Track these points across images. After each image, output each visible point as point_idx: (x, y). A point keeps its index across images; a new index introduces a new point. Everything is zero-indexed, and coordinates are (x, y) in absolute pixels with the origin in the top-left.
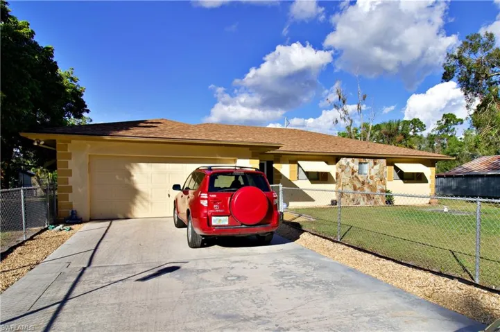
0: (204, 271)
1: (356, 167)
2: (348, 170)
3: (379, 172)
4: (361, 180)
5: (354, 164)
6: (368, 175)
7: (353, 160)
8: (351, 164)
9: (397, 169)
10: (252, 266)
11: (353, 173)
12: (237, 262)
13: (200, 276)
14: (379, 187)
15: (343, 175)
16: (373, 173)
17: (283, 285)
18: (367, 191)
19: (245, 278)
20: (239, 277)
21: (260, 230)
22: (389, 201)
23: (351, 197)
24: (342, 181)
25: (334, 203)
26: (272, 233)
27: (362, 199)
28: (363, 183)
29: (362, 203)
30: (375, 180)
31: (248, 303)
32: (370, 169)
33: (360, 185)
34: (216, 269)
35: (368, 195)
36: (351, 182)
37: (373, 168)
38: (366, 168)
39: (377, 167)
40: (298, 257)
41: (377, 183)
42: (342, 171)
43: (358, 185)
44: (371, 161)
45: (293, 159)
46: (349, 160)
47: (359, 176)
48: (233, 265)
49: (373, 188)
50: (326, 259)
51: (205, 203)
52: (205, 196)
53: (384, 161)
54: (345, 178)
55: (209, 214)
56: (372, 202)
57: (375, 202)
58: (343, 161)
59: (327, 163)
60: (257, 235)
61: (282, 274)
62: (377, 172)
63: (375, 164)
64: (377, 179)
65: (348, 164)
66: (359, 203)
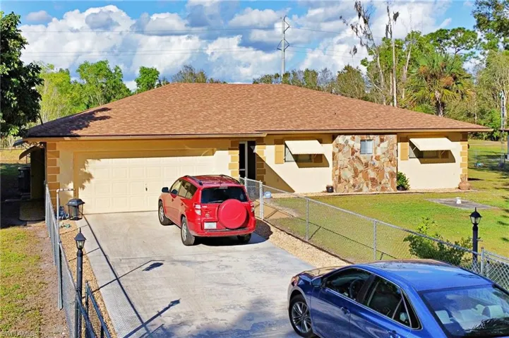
0: (203, 262)
1: (357, 146)
2: (346, 149)
3: (388, 151)
4: (364, 161)
5: (355, 143)
6: (373, 154)
7: (354, 138)
8: (351, 143)
9: (412, 145)
10: (235, 259)
11: (353, 154)
12: (223, 257)
13: (201, 265)
14: (387, 170)
15: (340, 156)
16: (379, 152)
17: (255, 271)
18: (372, 174)
19: (231, 267)
20: (227, 266)
21: (241, 233)
22: (402, 187)
23: (352, 182)
24: (340, 163)
25: (330, 189)
26: (250, 234)
27: (365, 185)
28: (366, 165)
29: (365, 190)
30: (382, 160)
31: (234, 279)
32: (375, 147)
33: (362, 168)
34: (211, 261)
35: (373, 180)
36: (351, 164)
37: (379, 146)
38: (370, 146)
39: (384, 145)
40: (269, 254)
41: (385, 164)
42: (340, 151)
43: (360, 168)
44: (377, 138)
45: (279, 139)
46: (348, 137)
47: (361, 157)
48: (222, 259)
49: (379, 171)
50: (291, 256)
51: (198, 212)
52: (198, 207)
53: (394, 137)
54: (343, 159)
55: (202, 221)
56: (379, 188)
57: (383, 189)
58: (340, 139)
59: (321, 142)
60: (238, 236)
61: (255, 265)
62: (384, 150)
63: (382, 141)
64: (384, 159)
65: (347, 142)
66: (361, 190)
